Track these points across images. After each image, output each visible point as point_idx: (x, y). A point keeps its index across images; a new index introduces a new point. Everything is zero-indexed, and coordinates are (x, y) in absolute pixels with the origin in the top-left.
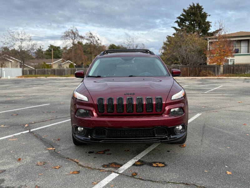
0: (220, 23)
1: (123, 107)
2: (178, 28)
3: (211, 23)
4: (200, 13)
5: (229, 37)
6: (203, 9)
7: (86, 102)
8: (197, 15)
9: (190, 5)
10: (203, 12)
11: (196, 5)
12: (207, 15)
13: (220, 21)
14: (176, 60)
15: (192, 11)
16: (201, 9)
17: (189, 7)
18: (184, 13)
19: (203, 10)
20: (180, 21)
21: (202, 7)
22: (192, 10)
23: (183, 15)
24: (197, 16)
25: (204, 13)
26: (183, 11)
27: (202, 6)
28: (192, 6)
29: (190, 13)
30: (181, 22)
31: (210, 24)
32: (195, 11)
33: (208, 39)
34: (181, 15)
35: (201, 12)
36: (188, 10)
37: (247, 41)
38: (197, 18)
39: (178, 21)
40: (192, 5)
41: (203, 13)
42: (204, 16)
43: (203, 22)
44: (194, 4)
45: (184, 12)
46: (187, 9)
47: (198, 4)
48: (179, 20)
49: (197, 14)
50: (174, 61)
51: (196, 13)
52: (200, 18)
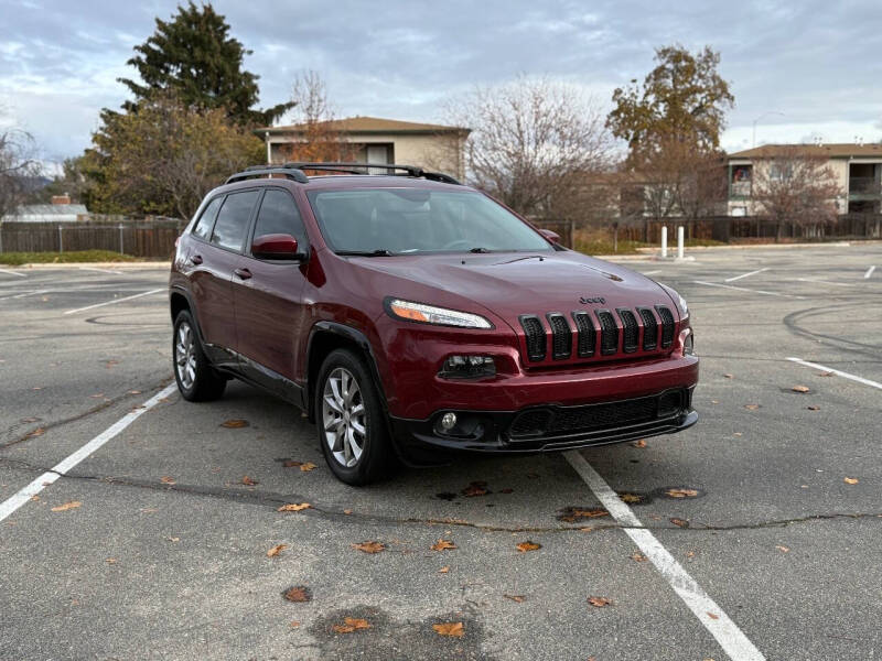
0: (311, 84)
1: (595, 338)
2: (142, 83)
3: (257, 77)
4: (220, 40)
5: (340, 133)
6: (228, 27)
7: (481, 333)
8: (212, 48)
9: (180, 9)
10: (227, 39)
11: (200, 10)
12: (243, 52)
13: (312, 77)
14: (153, 200)
15: (188, 30)
16: (221, 28)
17: (178, 13)
18: (162, 34)
19: (227, 32)
20: (148, 59)
21: (226, 22)
22: (190, 27)
23: (157, 40)
24: (210, 50)
25: (233, 40)
26: (156, 25)
27: (223, 17)
28: (190, 13)
29: (185, 35)
30: (152, 63)
31: (255, 81)
32: (203, 32)
33: (267, 134)
34: (150, 40)
35: (223, 38)
36: (173, 25)
37: (385, 149)
38: (212, 56)
39: (138, 58)
40: (187, 8)
41: (227, 43)
42: (233, 52)
43: (230, 74)
44: (194, 8)
45: (160, 29)
46: (174, 21)
47: (208, 9)
48: (143, 57)
49: (210, 42)
50: (148, 205)
51: (206, 39)
52: (219, 60)
